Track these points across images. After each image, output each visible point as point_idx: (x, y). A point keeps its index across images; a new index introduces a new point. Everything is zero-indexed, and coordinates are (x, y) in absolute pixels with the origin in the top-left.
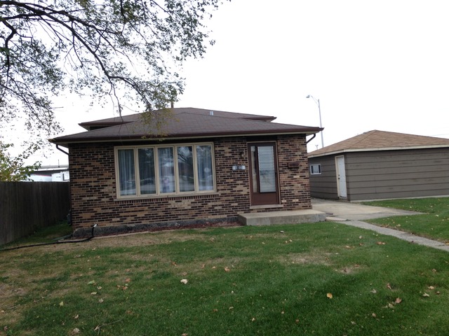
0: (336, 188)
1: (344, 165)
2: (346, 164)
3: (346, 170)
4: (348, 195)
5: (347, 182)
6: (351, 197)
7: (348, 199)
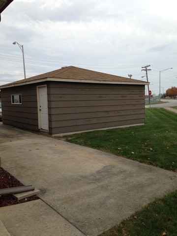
0: (38, 120)
1: (46, 96)
2: (49, 94)
3: (49, 101)
4: (50, 128)
5: (50, 115)
6: (54, 131)
7: (50, 133)
